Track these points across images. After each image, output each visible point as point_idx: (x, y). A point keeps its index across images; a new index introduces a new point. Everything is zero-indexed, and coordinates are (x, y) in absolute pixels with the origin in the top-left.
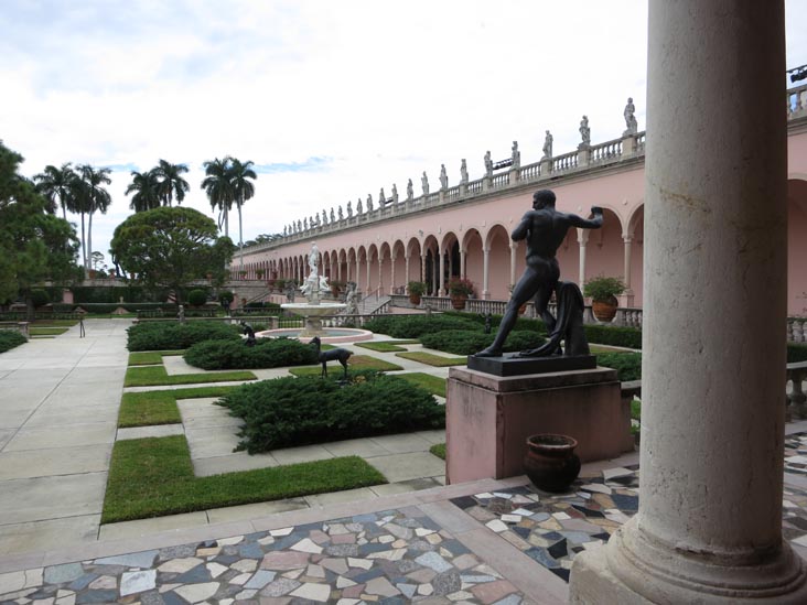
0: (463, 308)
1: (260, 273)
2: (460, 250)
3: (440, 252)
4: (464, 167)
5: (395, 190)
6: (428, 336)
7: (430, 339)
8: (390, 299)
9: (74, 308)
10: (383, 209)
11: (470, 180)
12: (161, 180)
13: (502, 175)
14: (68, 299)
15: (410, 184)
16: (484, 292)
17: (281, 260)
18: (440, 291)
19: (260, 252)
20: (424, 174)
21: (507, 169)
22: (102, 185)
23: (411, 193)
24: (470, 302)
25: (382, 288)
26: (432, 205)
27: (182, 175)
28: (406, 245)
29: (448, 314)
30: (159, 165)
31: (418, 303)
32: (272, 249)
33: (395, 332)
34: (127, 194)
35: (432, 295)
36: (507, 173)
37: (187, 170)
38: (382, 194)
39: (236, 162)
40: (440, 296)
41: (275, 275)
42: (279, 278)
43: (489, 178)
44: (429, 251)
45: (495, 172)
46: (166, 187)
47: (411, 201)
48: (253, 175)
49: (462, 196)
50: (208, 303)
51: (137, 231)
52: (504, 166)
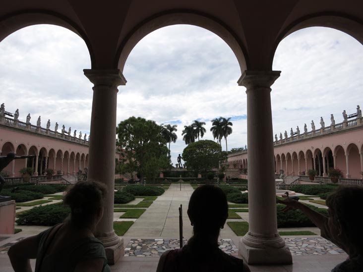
0: (337, 182)
1: (235, 165)
2: (333, 155)
3: (323, 156)
4: (332, 118)
5: (298, 129)
6: (323, 194)
7: (324, 195)
8: (299, 177)
9: (164, 179)
10: (292, 137)
11: (336, 124)
12: (195, 128)
13: (352, 121)
14: (162, 176)
15: (306, 126)
16: (347, 175)
17: (244, 160)
18: (323, 174)
19: (234, 156)
20: (312, 121)
21: (355, 118)
22: (174, 132)
23: (306, 129)
24: (340, 179)
25: (293, 172)
26: (317, 135)
27: (203, 126)
28: (305, 153)
29: (329, 185)
30: (194, 123)
31: (314, 180)
32: (240, 155)
33: (306, 192)
34: (182, 134)
35: (319, 176)
36: (355, 120)
37: (205, 124)
38: (292, 131)
39: (224, 119)
40: (324, 176)
41: (242, 166)
42: (243, 167)
43: (346, 122)
44: (317, 156)
45: (349, 120)
46: (197, 131)
47: (306, 133)
48: (231, 124)
49: (332, 131)
50: (215, 178)
51: (192, 150)
52: (353, 116)
